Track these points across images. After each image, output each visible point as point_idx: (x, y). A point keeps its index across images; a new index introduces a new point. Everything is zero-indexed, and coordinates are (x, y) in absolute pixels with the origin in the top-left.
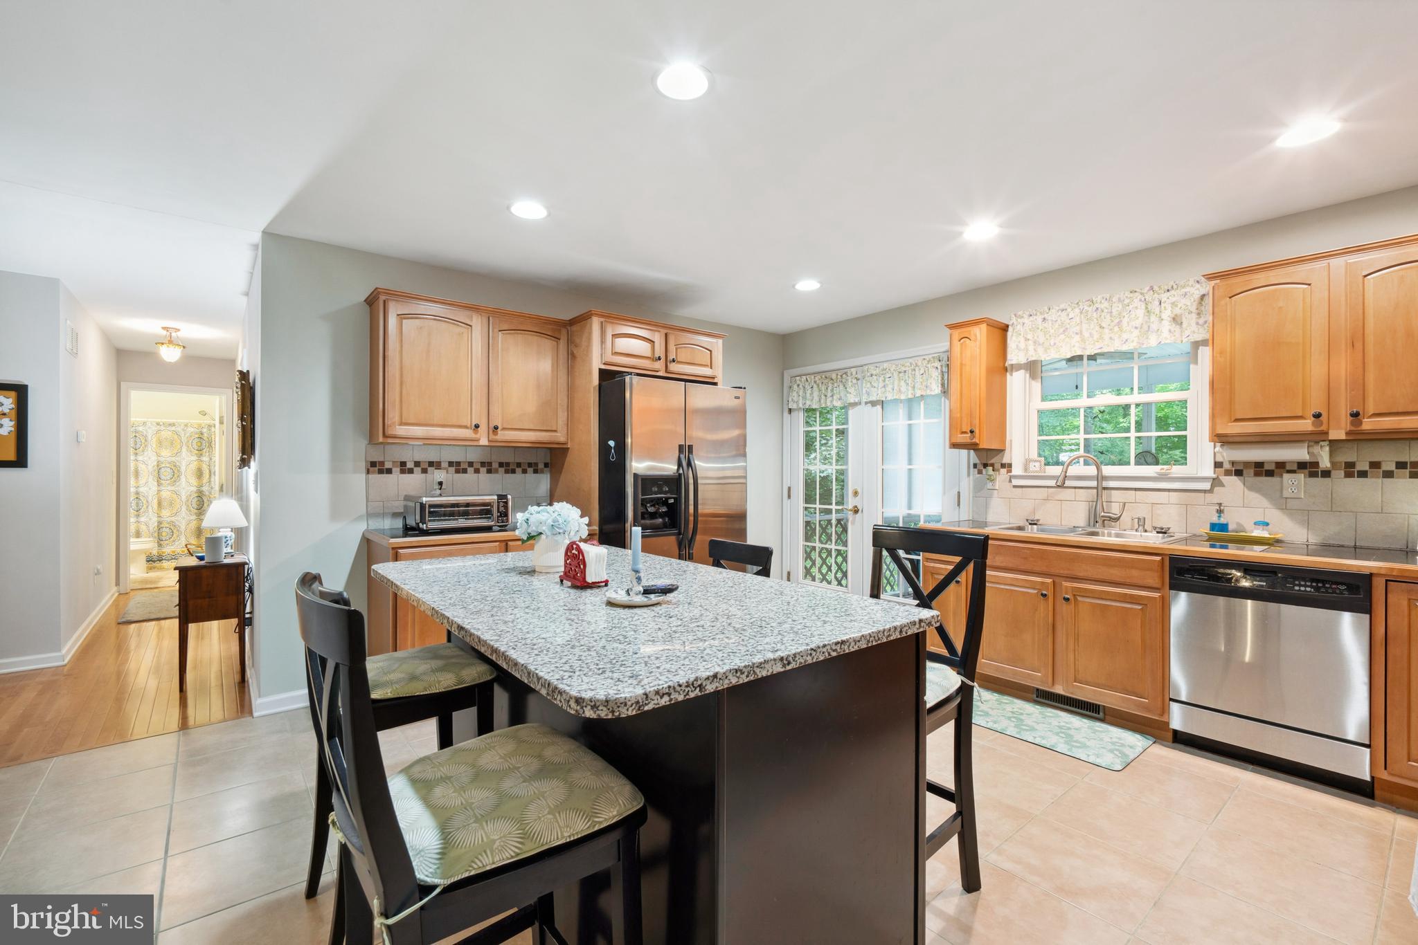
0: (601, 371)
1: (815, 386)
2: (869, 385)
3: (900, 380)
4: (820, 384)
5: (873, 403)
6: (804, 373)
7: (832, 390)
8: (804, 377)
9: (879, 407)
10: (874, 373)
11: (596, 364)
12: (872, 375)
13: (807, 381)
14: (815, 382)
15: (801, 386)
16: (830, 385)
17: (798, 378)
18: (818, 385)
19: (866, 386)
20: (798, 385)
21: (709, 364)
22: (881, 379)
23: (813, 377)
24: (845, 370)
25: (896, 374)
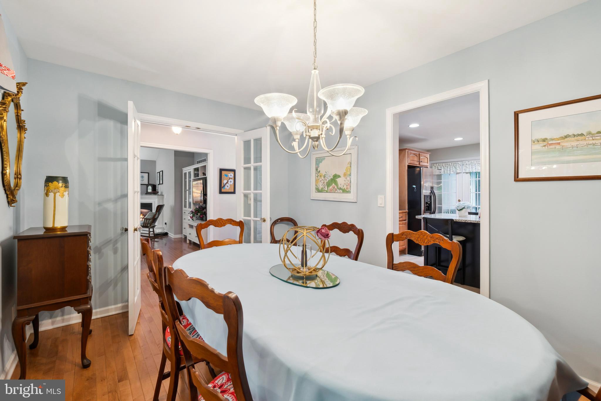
0: (408, 165)
1: (442, 167)
2: (465, 167)
3: (478, 166)
4: (445, 167)
5: (467, 173)
6: (437, 162)
7: (450, 168)
8: (438, 164)
9: (469, 174)
10: (468, 163)
11: (407, 164)
12: (467, 164)
13: (439, 165)
14: (442, 166)
15: (436, 167)
16: (449, 167)
17: (435, 164)
18: (443, 167)
19: (464, 167)
20: (435, 167)
21: (427, 162)
22: (471, 165)
23: (442, 164)
24: (456, 162)
25: (477, 164)
